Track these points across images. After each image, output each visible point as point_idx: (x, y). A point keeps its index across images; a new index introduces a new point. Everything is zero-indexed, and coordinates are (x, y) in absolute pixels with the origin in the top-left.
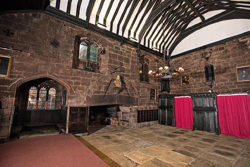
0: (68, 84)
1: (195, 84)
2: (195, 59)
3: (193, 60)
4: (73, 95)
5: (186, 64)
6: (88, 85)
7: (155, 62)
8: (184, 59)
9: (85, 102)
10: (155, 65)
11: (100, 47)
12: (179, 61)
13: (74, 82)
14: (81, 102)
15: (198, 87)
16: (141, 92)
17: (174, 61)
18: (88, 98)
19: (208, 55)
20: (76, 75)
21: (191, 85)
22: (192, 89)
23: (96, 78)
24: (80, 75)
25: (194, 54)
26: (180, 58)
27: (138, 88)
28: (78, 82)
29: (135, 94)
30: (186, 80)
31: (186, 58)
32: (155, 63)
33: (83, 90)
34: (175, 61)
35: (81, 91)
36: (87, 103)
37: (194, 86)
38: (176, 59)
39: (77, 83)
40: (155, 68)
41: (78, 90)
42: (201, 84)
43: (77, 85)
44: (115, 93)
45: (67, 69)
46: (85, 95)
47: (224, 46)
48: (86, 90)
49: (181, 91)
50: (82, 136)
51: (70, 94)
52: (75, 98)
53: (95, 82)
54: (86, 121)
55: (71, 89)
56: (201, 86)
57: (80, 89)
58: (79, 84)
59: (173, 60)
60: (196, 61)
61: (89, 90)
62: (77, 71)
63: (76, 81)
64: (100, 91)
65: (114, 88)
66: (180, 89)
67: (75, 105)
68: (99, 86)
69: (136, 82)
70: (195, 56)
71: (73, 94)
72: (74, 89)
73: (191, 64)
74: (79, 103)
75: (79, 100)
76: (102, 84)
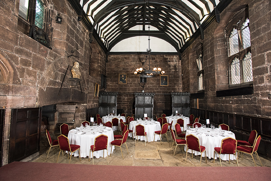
0: (9, 61)
1: (131, 84)
2: (133, 61)
3: (131, 62)
4: (18, 86)
5: (125, 63)
6: (42, 69)
7: (99, 53)
8: (123, 59)
9: (37, 99)
10: (98, 57)
11: (51, 7)
12: (119, 59)
13: (19, 59)
14: (31, 99)
15: (133, 86)
16: (90, 86)
17: (112, 58)
18: (41, 91)
19: (144, 61)
20: (25, 46)
21: (128, 84)
22: (128, 88)
23: (52, 60)
24: (31, 49)
25: (133, 56)
26: (120, 56)
27: (88, 81)
28: (28, 61)
29: (86, 89)
30: (123, 79)
31: (125, 58)
32: (98, 55)
33: (35, 77)
34: (114, 58)
35: (32, 78)
36: (39, 100)
37: (130, 86)
38: (115, 56)
39: (26, 63)
40: (98, 61)
41: (27, 76)
42: (136, 84)
43: (26, 65)
44: (71, 86)
45: (7, 28)
46: (37, 86)
47: (155, 57)
48: (39, 77)
49: (118, 88)
50: (32, 160)
51: (13, 83)
52: (21, 90)
53: (51, 65)
54: (38, 133)
55: (15, 73)
56: (136, 86)
57: (30, 74)
58: (29, 66)
59: (112, 56)
60: (134, 63)
61: (43, 78)
62: (25, 38)
63: (24, 57)
64: (56, 82)
65: (69, 79)
66: (117, 86)
67: (22, 105)
68: (55, 74)
69: (87, 73)
70: (134, 58)
71: (19, 84)
72: (20, 73)
73: (129, 65)
74: (28, 102)
75: (27, 96)
76: (59, 71)
